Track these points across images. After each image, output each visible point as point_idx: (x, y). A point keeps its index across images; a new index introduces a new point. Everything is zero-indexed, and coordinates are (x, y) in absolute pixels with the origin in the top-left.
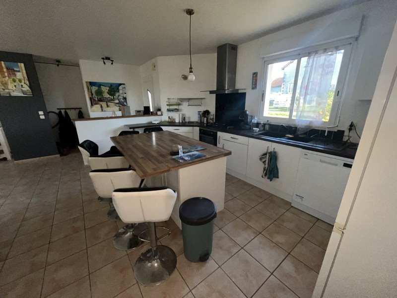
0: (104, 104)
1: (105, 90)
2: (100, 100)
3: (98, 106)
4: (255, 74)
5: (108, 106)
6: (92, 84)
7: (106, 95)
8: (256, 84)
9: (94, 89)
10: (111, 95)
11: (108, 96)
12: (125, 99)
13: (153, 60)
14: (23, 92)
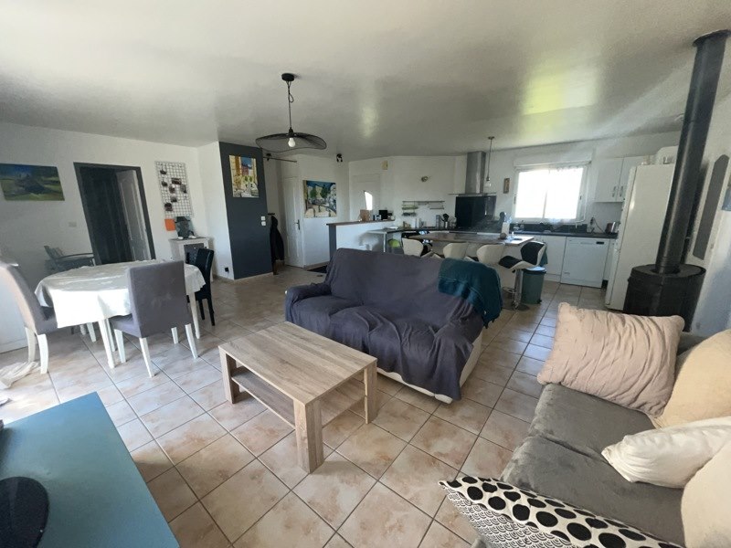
0: (316, 207)
1: (319, 190)
2: (314, 204)
3: (311, 210)
4: (507, 180)
5: (320, 211)
6: (308, 183)
7: (320, 198)
8: (508, 189)
9: (310, 189)
10: (323, 197)
11: (321, 198)
12: (335, 201)
13: (386, 159)
14: (252, 193)
